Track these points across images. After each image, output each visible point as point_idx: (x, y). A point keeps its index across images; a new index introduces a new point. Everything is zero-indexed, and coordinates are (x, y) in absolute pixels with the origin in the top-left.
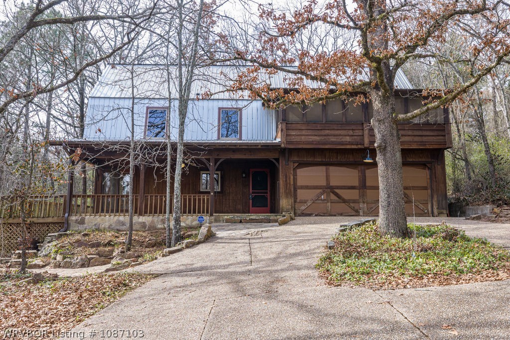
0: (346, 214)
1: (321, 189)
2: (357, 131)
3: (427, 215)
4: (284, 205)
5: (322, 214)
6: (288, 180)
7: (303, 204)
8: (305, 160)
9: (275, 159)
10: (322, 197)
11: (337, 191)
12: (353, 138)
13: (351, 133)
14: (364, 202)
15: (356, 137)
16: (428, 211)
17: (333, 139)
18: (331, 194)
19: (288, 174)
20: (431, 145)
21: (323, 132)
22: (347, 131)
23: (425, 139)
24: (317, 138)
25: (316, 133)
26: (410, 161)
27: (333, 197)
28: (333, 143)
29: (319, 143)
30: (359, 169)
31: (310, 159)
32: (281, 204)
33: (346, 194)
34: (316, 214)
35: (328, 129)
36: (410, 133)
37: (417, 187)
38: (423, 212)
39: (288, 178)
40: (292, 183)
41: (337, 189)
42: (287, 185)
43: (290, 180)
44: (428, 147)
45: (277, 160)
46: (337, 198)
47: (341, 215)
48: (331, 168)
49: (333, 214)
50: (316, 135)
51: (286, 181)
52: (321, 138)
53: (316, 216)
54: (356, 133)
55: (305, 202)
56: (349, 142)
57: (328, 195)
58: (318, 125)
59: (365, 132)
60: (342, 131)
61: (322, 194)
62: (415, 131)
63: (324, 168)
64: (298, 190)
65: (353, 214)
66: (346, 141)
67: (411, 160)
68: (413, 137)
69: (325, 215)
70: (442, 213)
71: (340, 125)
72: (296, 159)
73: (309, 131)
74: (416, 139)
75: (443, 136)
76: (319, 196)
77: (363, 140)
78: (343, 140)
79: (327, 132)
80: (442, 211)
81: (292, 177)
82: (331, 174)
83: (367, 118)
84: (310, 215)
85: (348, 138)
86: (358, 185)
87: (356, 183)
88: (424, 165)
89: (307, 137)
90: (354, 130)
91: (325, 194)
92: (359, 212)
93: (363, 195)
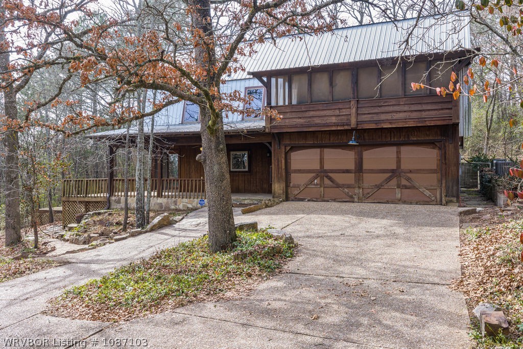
0: (340, 200)
1: (314, 173)
2: (344, 110)
3: (434, 203)
4: (276, 190)
5: (314, 200)
6: (280, 164)
7: (296, 188)
8: (297, 143)
9: (269, 143)
10: (316, 181)
11: (330, 175)
12: (339, 118)
13: (337, 112)
14: (359, 187)
15: (343, 117)
16: (436, 198)
17: (317, 121)
18: (325, 178)
19: (280, 159)
20: (432, 122)
21: (307, 114)
22: (333, 111)
23: (424, 114)
24: (301, 121)
25: (300, 115)
26: (413, 141)
27: (327, 181)
28: (317, 125)
29: (302, 126)
30: (356, 151)
31: (302, 142)
32: (273, 188)
33: (339, 178)
34: (309, 198)
35: (313, 111)
36: (406, 108)
37: (424, 170)
38: (429, 200)
39: (280, 162)
40: (283, 167)
41: (331, 172)
42: (279, 169)
43: (281, 165)
44: (428, 124)
45: (270, 144)
46: (331, 183)
47: (334, 200)
48: (326, 150)
49: (326, 199)
50: (300, 118)
51: (278, 165)
52: (305, 120)
53: (309, 201)
54: (343, 112)
55: (298, 187)
56: (334, 123)
57: (322, 180)
58: (303, 106)
59: (352, 111)
60: (327, 111)
61: (315, 178)
62: (412, 106)
63: (318, 151)
64: (292, 174)
65: (347, 200)
66: (332, 123)
67: (415, 139)
68: (409, 114)
69: (318, 200)
70: (451, 201)
71: (325, 105)
72: (288, 142)
73: (293, 114)
74: (414, 115)
75: (449, 109)
76: (311, 181)
77: (349, 120)
78: (328, 121)
79: (312, 113)
80: (452, 199)
81: (283, 161)
82: (326, 157)
83: (356, 94)
84: (302, 200)
85: (334, 118)
86: (354, 168)
87: (351, 166)
88: (431, 144)
89: (291, 120)
90: (341, 109)
91: (319, 178)
92: (354, 198)
93: (359, 180)
